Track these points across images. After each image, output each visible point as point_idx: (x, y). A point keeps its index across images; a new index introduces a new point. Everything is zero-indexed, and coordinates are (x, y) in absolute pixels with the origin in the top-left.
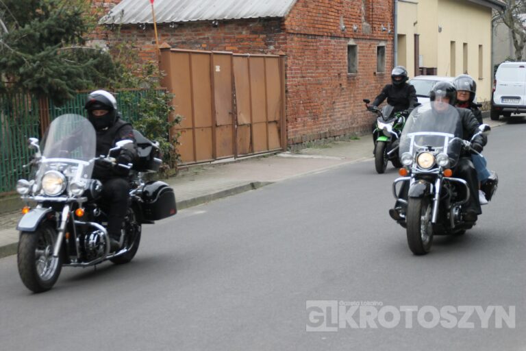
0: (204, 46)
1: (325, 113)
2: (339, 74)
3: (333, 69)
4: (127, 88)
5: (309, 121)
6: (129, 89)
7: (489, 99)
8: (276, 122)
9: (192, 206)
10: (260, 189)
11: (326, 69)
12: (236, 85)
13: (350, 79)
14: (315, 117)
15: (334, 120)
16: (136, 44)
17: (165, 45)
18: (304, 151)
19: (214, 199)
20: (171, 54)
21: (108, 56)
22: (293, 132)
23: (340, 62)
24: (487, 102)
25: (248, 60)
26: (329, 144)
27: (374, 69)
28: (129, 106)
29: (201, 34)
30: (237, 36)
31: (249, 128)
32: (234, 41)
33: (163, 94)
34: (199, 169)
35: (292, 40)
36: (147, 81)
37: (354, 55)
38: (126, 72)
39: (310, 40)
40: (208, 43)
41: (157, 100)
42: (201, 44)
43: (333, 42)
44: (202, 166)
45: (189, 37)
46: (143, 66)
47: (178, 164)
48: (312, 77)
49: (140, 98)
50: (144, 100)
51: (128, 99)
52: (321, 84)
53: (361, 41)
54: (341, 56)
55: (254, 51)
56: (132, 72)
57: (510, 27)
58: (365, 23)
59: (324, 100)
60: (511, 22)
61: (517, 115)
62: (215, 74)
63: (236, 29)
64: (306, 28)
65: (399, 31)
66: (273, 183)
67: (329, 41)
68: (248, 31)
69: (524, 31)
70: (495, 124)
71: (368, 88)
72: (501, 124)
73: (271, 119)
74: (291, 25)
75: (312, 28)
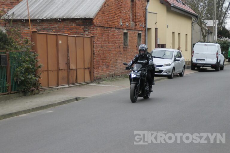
0: (54, 31)
1: (113, 65)
2: (119, 46)
3: (117, 44)
4: (15, 50)
5: (105, 68)
6: (16, 51)
7: (190, 60)
8: (88, 68)
9: (46, 108)
10: (80, 101)
11: (113, 44)
12: (69, 50)
13: (124, 48)
14: (108, 66)
15: (117, 68)
16: (20, 29)
17: (35, 30)
18: (102, 82)
19: (57, 105)
20: (37, 34)
21: (6, 35)
22: (97, 73)
23: (120, 41)
24: (189, 61)
25: (76, 38)
26: (114, 80)
27: (136, 44)
28: (16, 59)
29: (52, 25)
30: (70, 27)
31: (75, 71)
32: (69, 29)
33: (33, 54)
34: (51, 90)
35: (97, 29)
37: (127, 37)
38: (15, 43)
39: (105, 30)
40: (56, 30)
41: (30, 57)
42: (52, 30)
43: (117, 31)
44: (52, 89)
45: (47, 26)
46: (24, 40)
47: (40, 88)
48: (106, 47)
49: (21, 55)
50: (24, 56)
51: (15, 56)
52: (111, 51)
53: (130, 31)
54: (120, 37)
55: (78, 34)
56: (17, 43)
57: (200, 26)
58: (132, 22)
59: (112, 58)
60: (201, 23)
61: (203, 68)
62: (59, 45)
63: (70, 23)
64: (103, 23)
65: (148, 26)
66: (87, 98)
67: (115, 30)
68: (76, 25)
69: (207, 28)
70: (193, 72)
71: (133, 53)
72: (195, 72)
73: (86, 67)
74: (97, 22)
75: (106, 24)
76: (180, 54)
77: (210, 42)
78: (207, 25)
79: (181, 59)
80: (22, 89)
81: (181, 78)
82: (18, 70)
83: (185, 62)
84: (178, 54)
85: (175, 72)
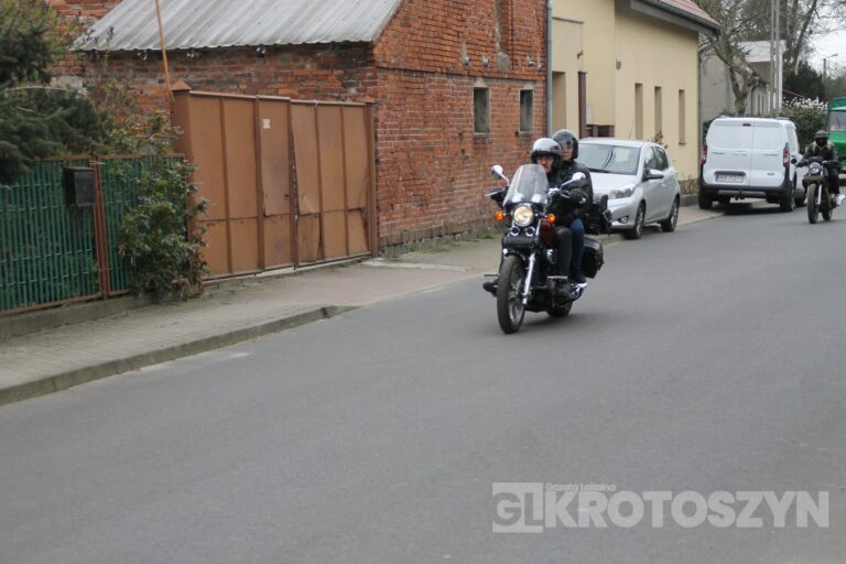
0: (243, 87)
1: (441, 196)
2: (460, 134)
3: (452, 126)
4: (118, 153)
5: (414, 208)
6: (122, 156)
7: (695, 176)
8: (359, 209)
9: (226, 345)
10: (337, 318)
11: (440, 126)
12: (296, 150)
13: (478, 141)
14: (423, 203)
15: (453, 208)
16: (134, 83)
17: (181, 85)
18: (404, 256)
19: (261, 334)
20: (190, 99)
21: (87, 102)
22: (387, 226)
23: (461, 116)
24: (693, 180)
25: (316, 110)
26: (446, 246)
27: (515, 126)
28: (122, 182)
29: (238, 69)
30: (296, 72)
31: (317, 220)
32: (293, 79)
33: (178, 164)
34: (238, 284)
35: (385, 79)
36: (152, 144)
37: (485, 104)
38: (118, 128)
39: (414, 80)
40: (249, 83)
41: (168, 174)
42: (238, 84)
43: (450, 82)
44: (242, 280)
45: (219, 73)
46: (146, 119)
47: (203, 278)
48: (417, 138)
49: (140, 170)
50: (148, 173)
51: (120, 172)
52: (432, 150)
53: (494, 82)
54: (464, 105)
55: (324, 97)
56: (127, 129)
57: (726, 62)
58: (500, 54)
59: (437, 175)
60: (728, 54)
61: (740, 201)
62: (262, 133)
63: (296, 60)
64: (407, 59)
65: (555, 66)
66: (357, 308)
67: (444, 82)
68: (315, 64)
69: (748, 69)
70: (706, 215)
71: (505, 156)
72: (714, 215)
73: (352, 205)
74: (384, 55)
75: (416, 61)
76: (664, 156)
77: (759, 116)
78: (750, 59)
79: (666, 173)
80: (145, 282)
81: (668, 235)
82: (131, 219)
83: (679, 182)
84: (655, 157)
85: (646, 218)
